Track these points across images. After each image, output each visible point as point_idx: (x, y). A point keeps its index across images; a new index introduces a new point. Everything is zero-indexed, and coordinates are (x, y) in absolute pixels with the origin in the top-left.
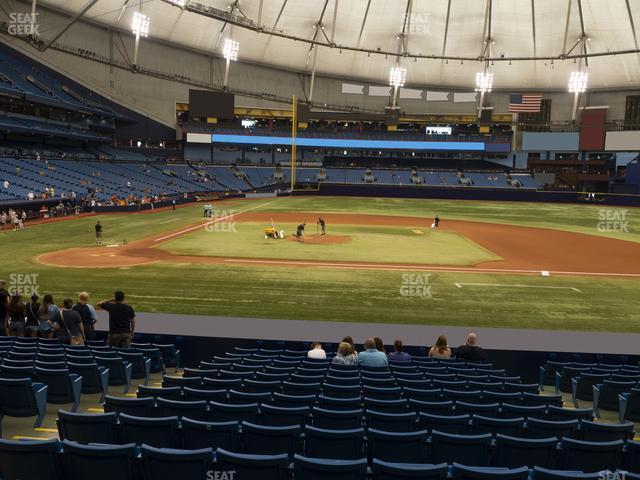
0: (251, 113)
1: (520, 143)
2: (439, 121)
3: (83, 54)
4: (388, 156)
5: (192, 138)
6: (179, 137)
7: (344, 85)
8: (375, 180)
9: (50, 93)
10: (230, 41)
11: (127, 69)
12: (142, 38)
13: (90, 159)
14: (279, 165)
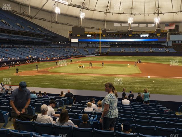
0: (90, 33)
1: (169, 38)
2: (144, 33)
3: (42, 19)
4: (129, 44)
6: (70, 41)
7: (115, 24)
8: (124, 51)
9: (34, 30)
10: (82, 13)
11: (54, 23)
12: (58, 14)
13: (45, 47)
14: (97, 47)
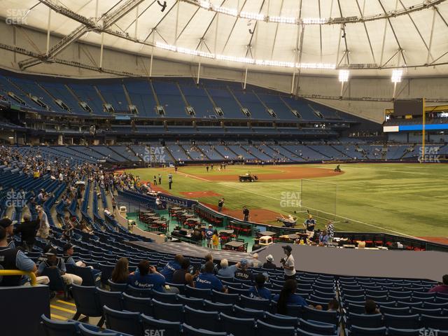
5: (387, 129)
